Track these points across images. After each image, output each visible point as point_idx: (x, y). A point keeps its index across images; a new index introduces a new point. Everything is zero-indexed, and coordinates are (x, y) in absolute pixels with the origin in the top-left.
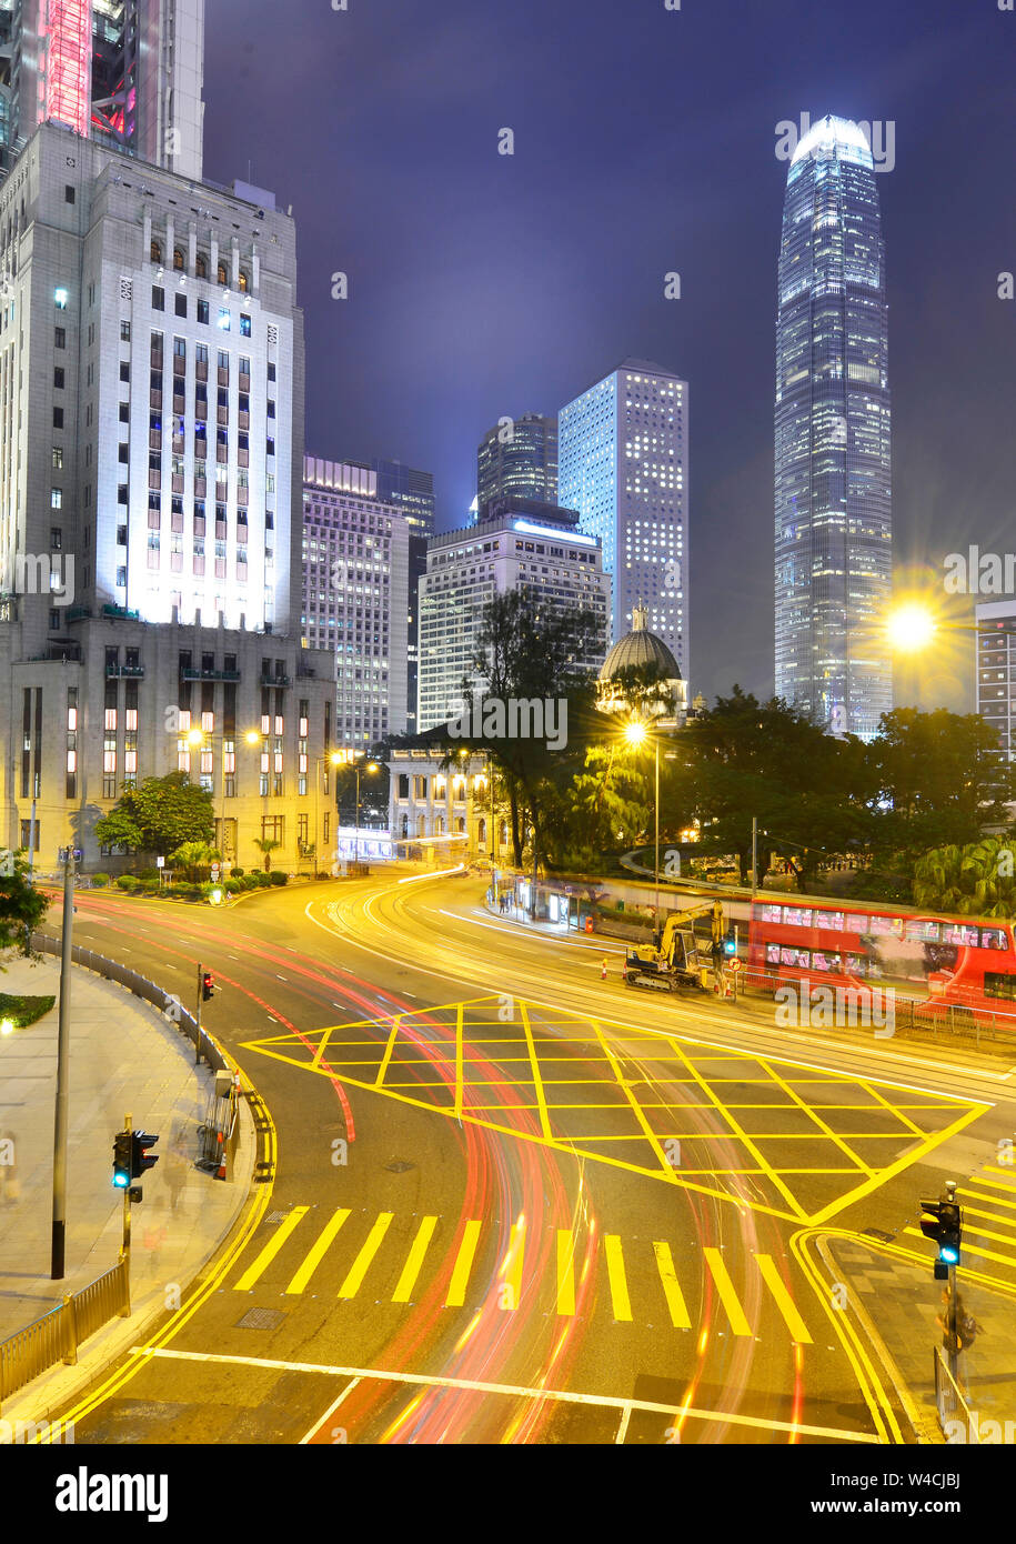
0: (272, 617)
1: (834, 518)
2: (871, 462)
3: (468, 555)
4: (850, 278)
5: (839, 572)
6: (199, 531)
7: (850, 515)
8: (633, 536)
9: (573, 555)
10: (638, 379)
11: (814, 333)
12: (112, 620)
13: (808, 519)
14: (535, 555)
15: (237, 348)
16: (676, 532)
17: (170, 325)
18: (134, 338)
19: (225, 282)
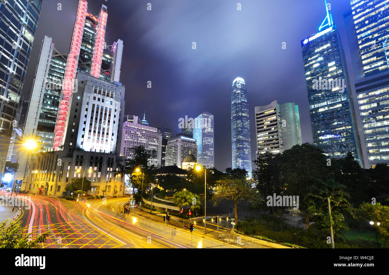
0: (112, 150)
1: (241, 137)
2: (247, 128)
3: (174, 142)
4: (242, 100)
5: (242, 146)
6: (99, 135)
7: (243, 137)
8: (205, 139)
9: (191, 142)
10: (205, 115)
11: (237, 108)
12: (78, 151)
13: (237, 137)
14: (185, 142)
15: (109, 107)
16: (212, 139)
17: (96, 102)
18: (89, 104)
19: (108, 96)
